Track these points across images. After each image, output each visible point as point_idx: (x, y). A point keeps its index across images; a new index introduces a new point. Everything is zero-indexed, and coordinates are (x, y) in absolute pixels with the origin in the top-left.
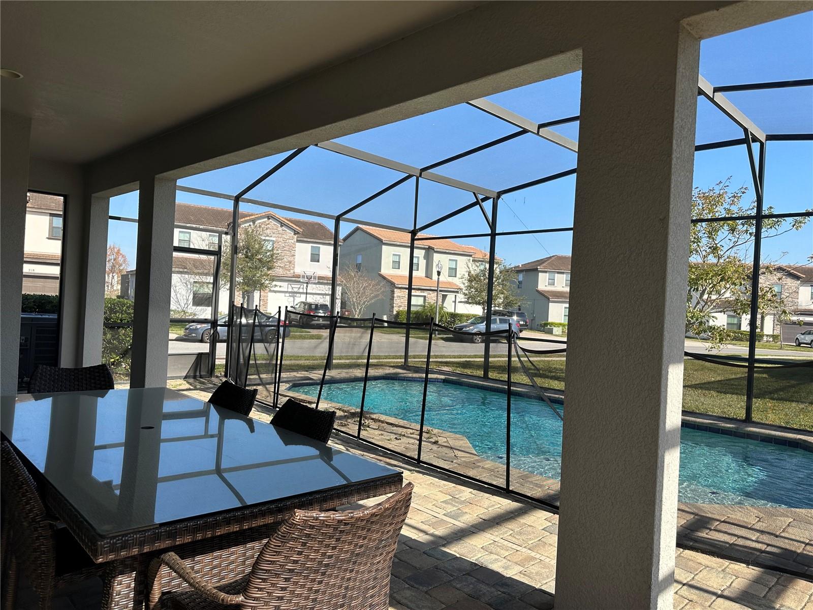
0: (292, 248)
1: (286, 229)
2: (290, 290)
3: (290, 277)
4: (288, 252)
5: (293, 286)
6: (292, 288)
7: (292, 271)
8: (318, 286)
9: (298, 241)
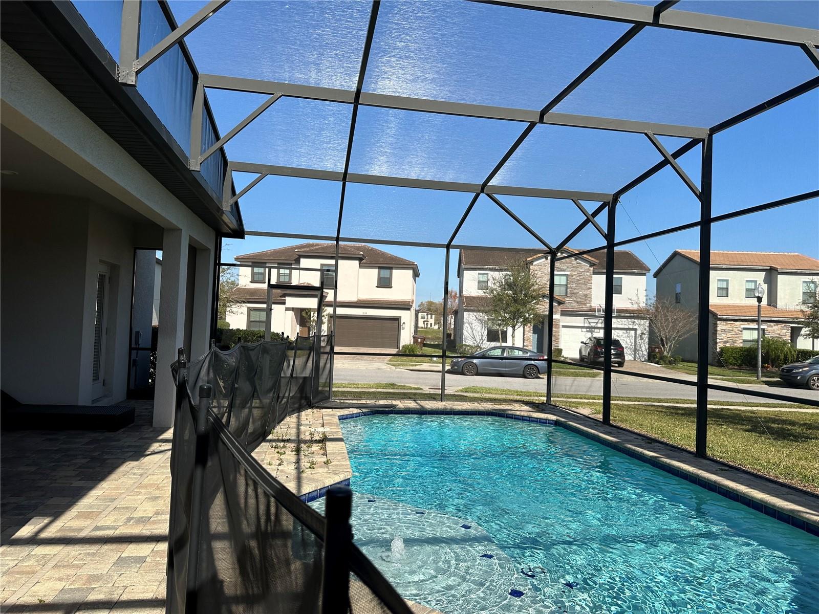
0: (588, 281)
1: (581, 262)
2: (586, 325)
3: (585, 311)
4: (583, 286)
5: (590, 321)
6: (589, 323)
7: (588, 305)
8: (619, 320)
9: (595, 273)
